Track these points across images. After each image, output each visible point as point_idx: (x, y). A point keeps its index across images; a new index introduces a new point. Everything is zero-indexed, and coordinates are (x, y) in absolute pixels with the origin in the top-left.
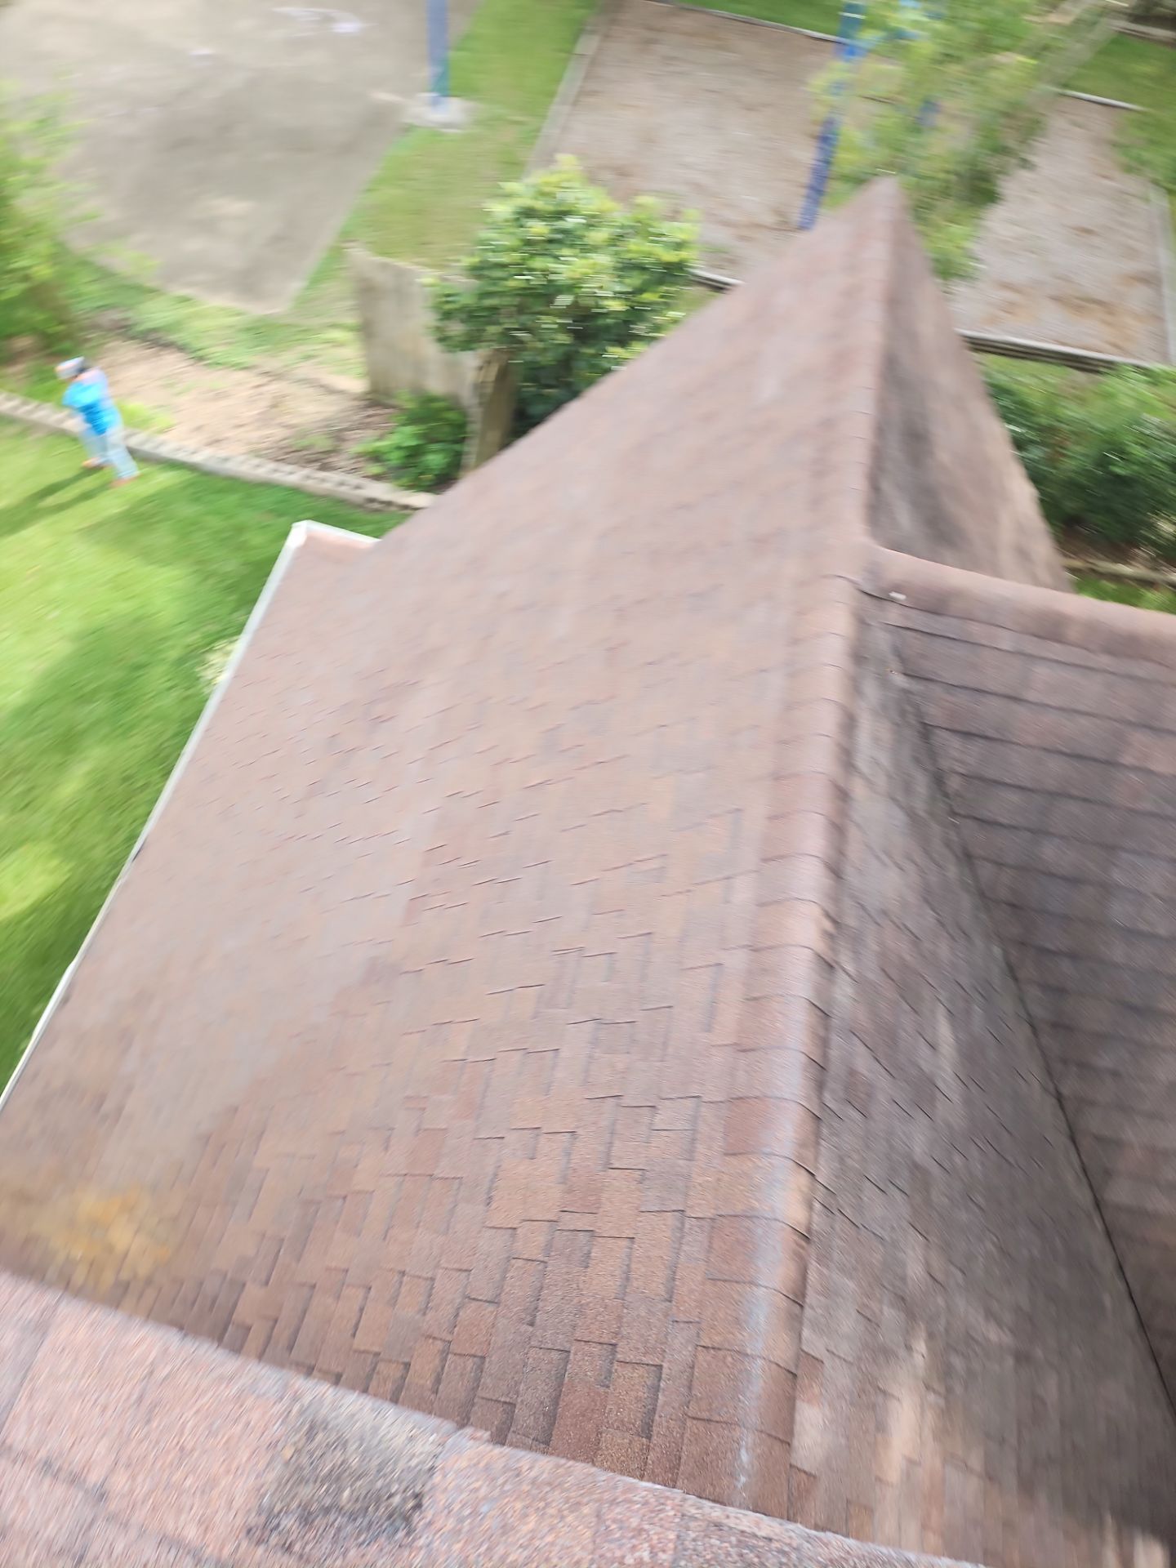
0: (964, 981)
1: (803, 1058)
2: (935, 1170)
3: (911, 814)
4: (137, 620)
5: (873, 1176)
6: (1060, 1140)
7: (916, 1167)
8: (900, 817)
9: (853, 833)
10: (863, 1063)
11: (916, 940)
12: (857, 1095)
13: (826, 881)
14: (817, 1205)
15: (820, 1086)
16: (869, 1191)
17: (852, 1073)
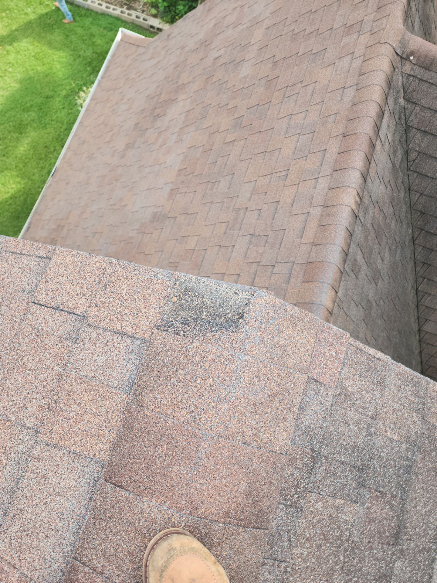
0: (397, 239)
1: (341, 249)
2: (374, 304)
3: (394, 165)
4: (47, 76)
5: (355, 299)
6: (413, 306)
7: (369, 301)
8: (390, 165)
9: (373, 165)
10: (359, 257)
11: (385, 217)
12: (355, 270)
13: (360, 181)
14: (336, 304)
15: (345, 261)
16: (353, 304)
17: (355, 260)
